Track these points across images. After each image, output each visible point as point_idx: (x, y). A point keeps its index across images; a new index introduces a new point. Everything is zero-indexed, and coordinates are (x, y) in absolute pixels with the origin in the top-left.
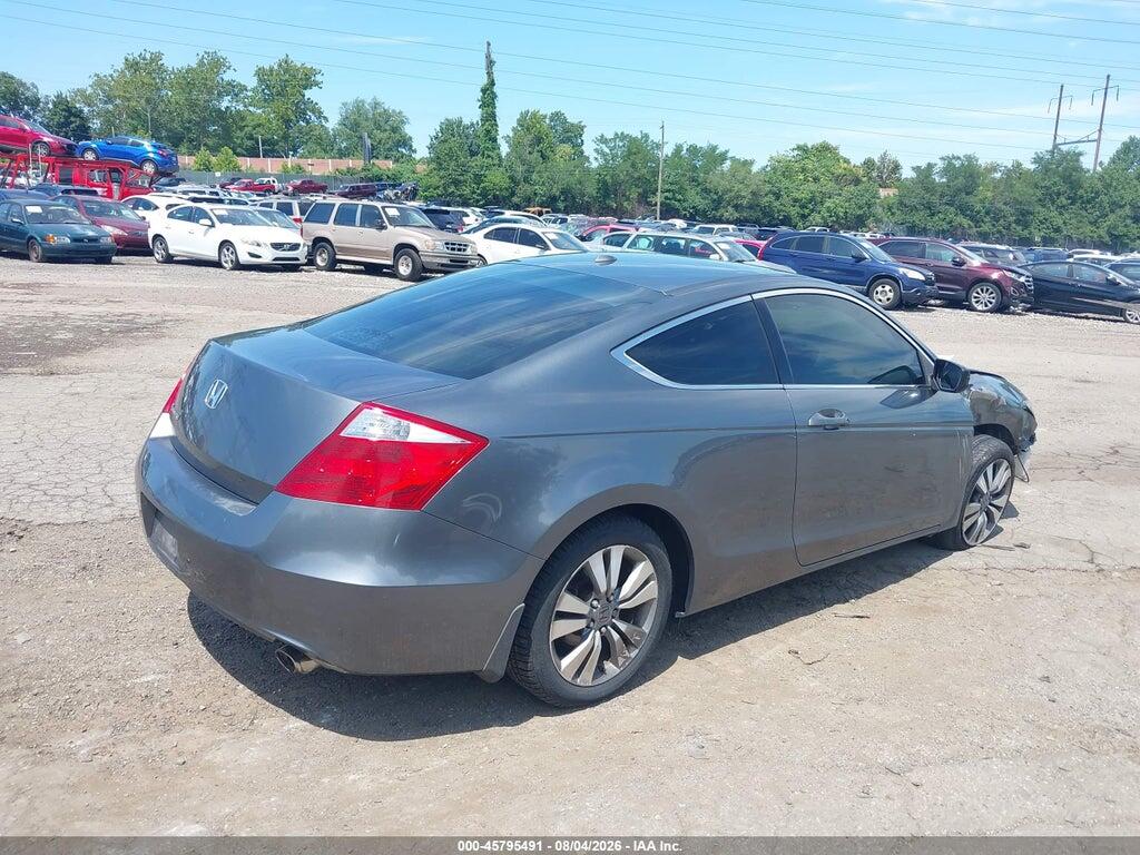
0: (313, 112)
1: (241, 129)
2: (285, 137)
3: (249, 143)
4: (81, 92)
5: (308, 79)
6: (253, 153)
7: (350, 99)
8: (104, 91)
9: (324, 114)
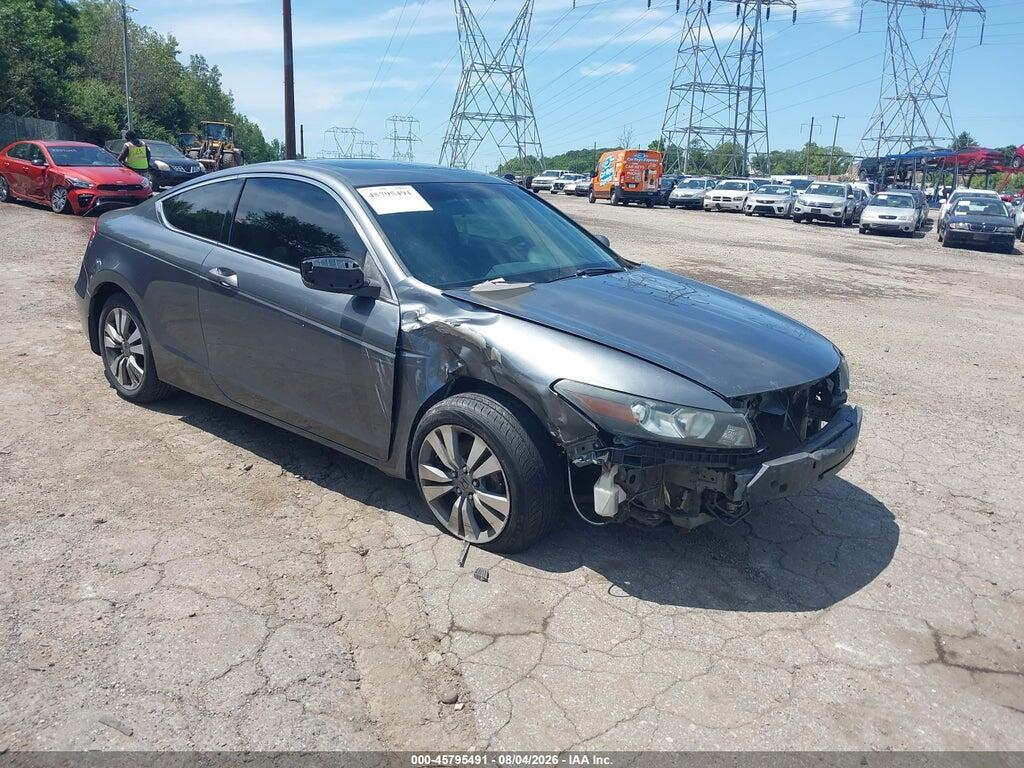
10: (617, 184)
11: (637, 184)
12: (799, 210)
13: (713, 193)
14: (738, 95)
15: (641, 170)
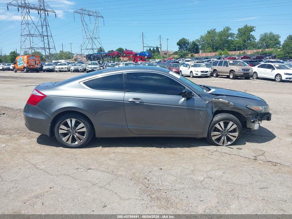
0: (252, 38)
1: (233, 44)
2: (244, 45)
3: (235, 48)
4: (197, 40)
5: (252, 29)
6: (235, 50)
7: (263, 33)
8: (202, 39)
9: (255, 38)
10: (26, 66)
11: (33, 66)
12: (88, 69)
13: (57, 67)
14: (43, 38)
15: (34, 61)
